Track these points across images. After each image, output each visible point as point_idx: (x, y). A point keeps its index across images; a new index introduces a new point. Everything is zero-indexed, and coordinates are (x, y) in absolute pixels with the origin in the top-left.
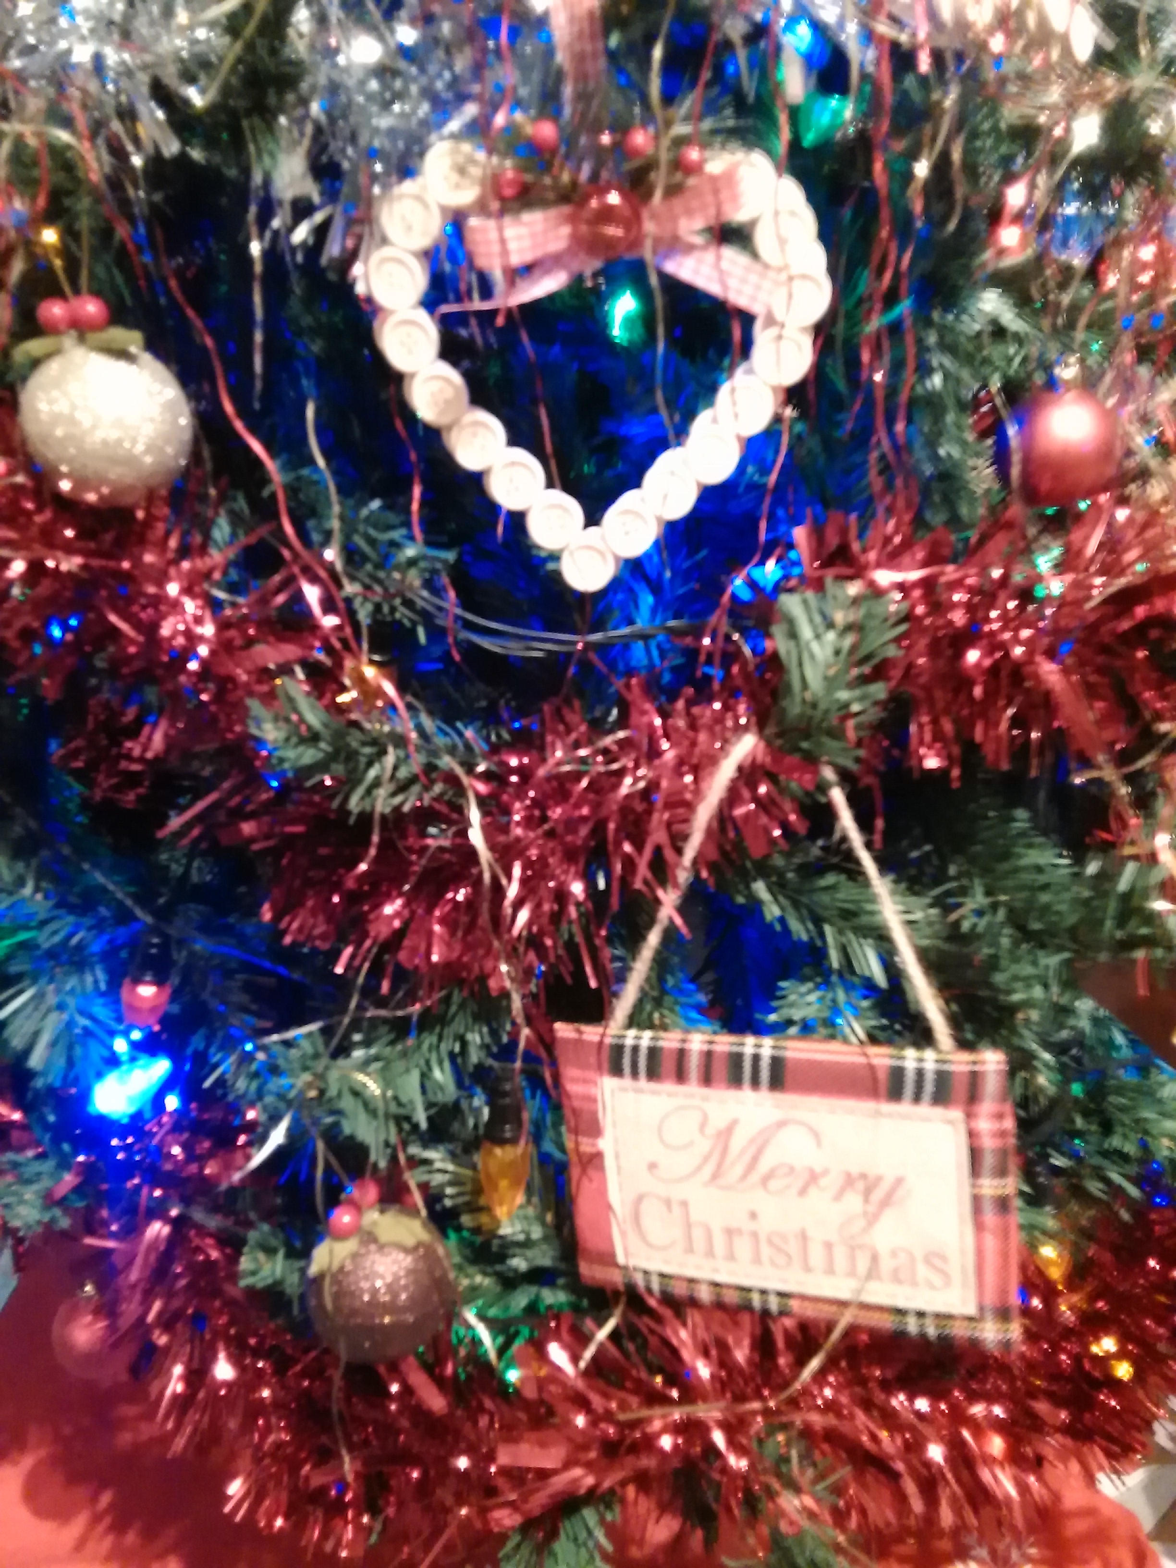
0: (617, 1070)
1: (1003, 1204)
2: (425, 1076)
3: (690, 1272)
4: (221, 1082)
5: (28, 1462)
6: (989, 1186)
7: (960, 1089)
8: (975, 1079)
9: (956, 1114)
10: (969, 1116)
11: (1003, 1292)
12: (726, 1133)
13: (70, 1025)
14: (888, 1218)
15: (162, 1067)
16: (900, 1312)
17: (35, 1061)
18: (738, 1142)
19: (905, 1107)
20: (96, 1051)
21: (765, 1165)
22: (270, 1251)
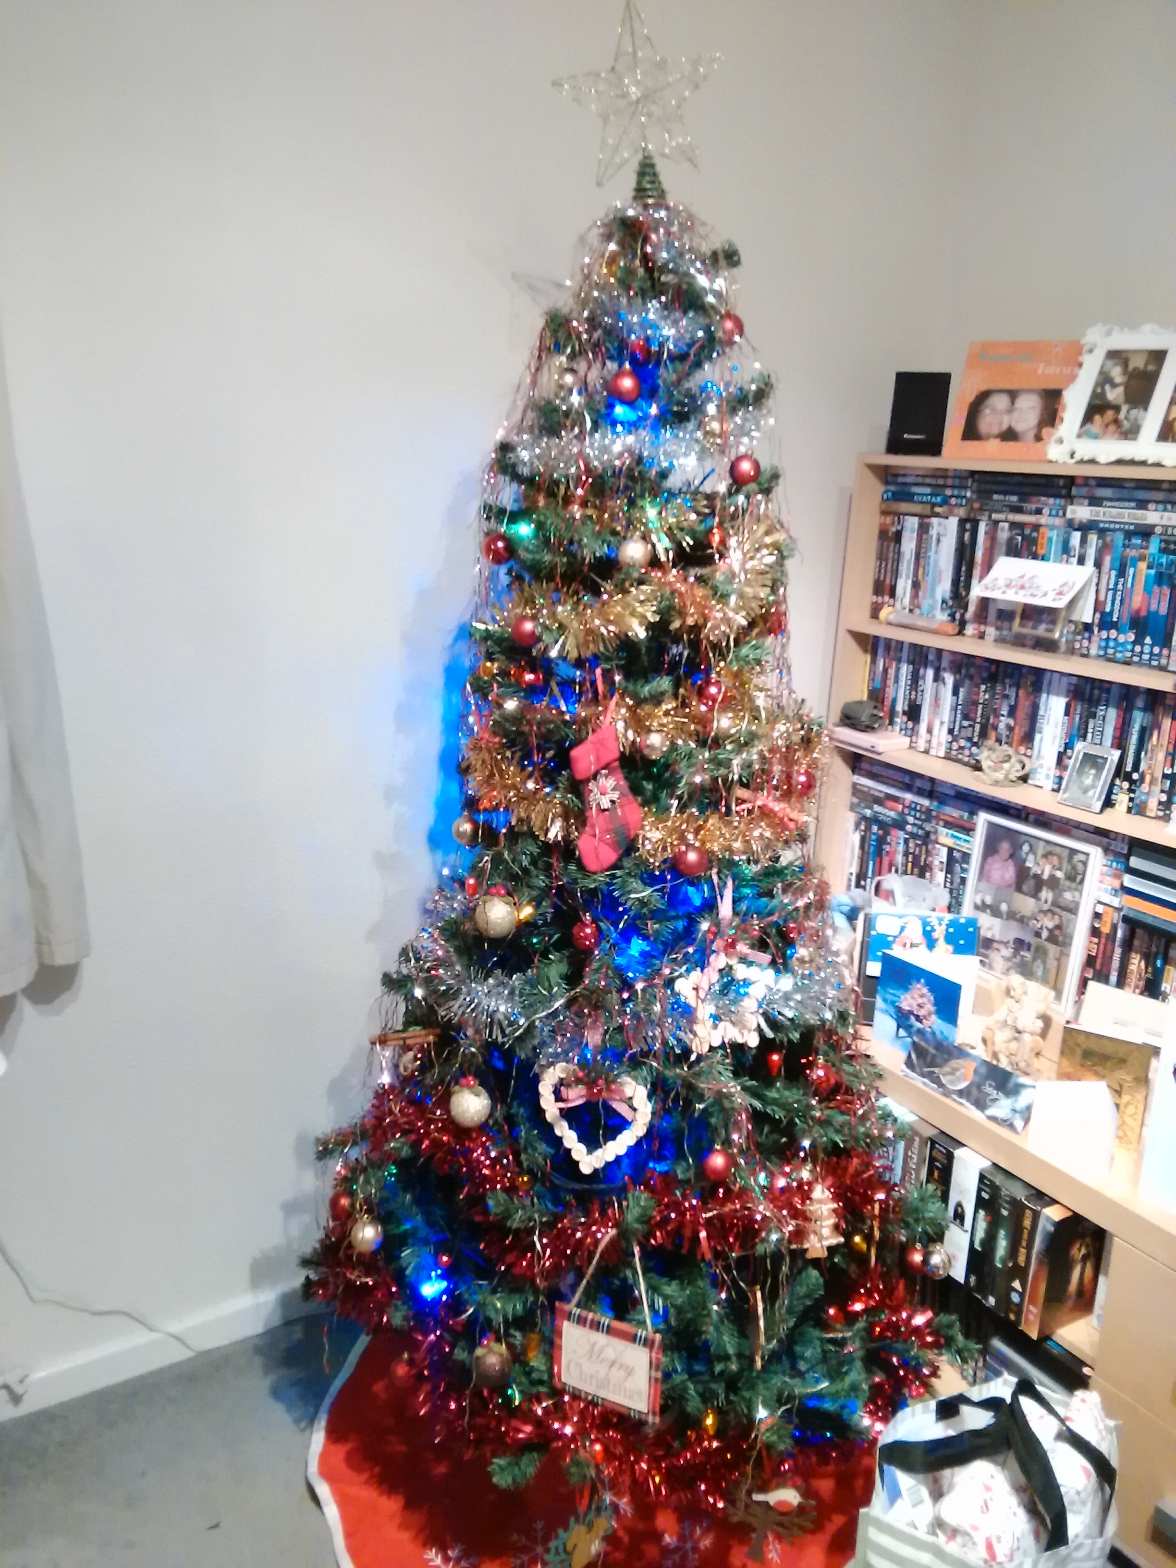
0: (569, 1320)
1: (656, 1380)
2: (515, 1306)
3: (580, 1387)
4: (460, 1294)
5: (349, 1446)
6: (653, 1374)
7: (649, 1343)
8: (653, 1341)
9: (647, 1350)
10: (651, 1352)
11: (654, 1407)
12: (594, 1345)
13: (420, 1263)
14: (630, 1379)
15: (444, 1284)
16: (630, 1409)
17: (408, 1272)
18: (596, 1349)
19: (636, 1346)
20: (425, 1273)
21: (602, 1356)
22: (464, 1351)
